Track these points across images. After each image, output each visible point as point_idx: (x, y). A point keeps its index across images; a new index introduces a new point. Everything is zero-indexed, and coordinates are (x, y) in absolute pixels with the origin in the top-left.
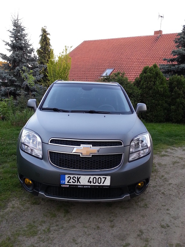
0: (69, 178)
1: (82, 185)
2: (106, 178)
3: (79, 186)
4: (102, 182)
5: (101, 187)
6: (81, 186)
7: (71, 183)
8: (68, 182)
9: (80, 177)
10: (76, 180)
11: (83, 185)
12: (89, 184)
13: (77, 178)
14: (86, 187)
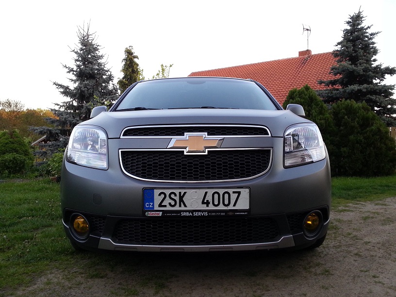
0: (163, 196)
1: (189, 211)
2: (239, 193)
3: (185, 214)
4: (232, 202)
5: (231, 214)
6: (187, 213)
7: (165, 206)
8: (160, 205)
9: (185, 193)
10: (177, 199)
11: (193, 211)
12: (204, 207)
13: (178, 195)
14: (200, 214)
